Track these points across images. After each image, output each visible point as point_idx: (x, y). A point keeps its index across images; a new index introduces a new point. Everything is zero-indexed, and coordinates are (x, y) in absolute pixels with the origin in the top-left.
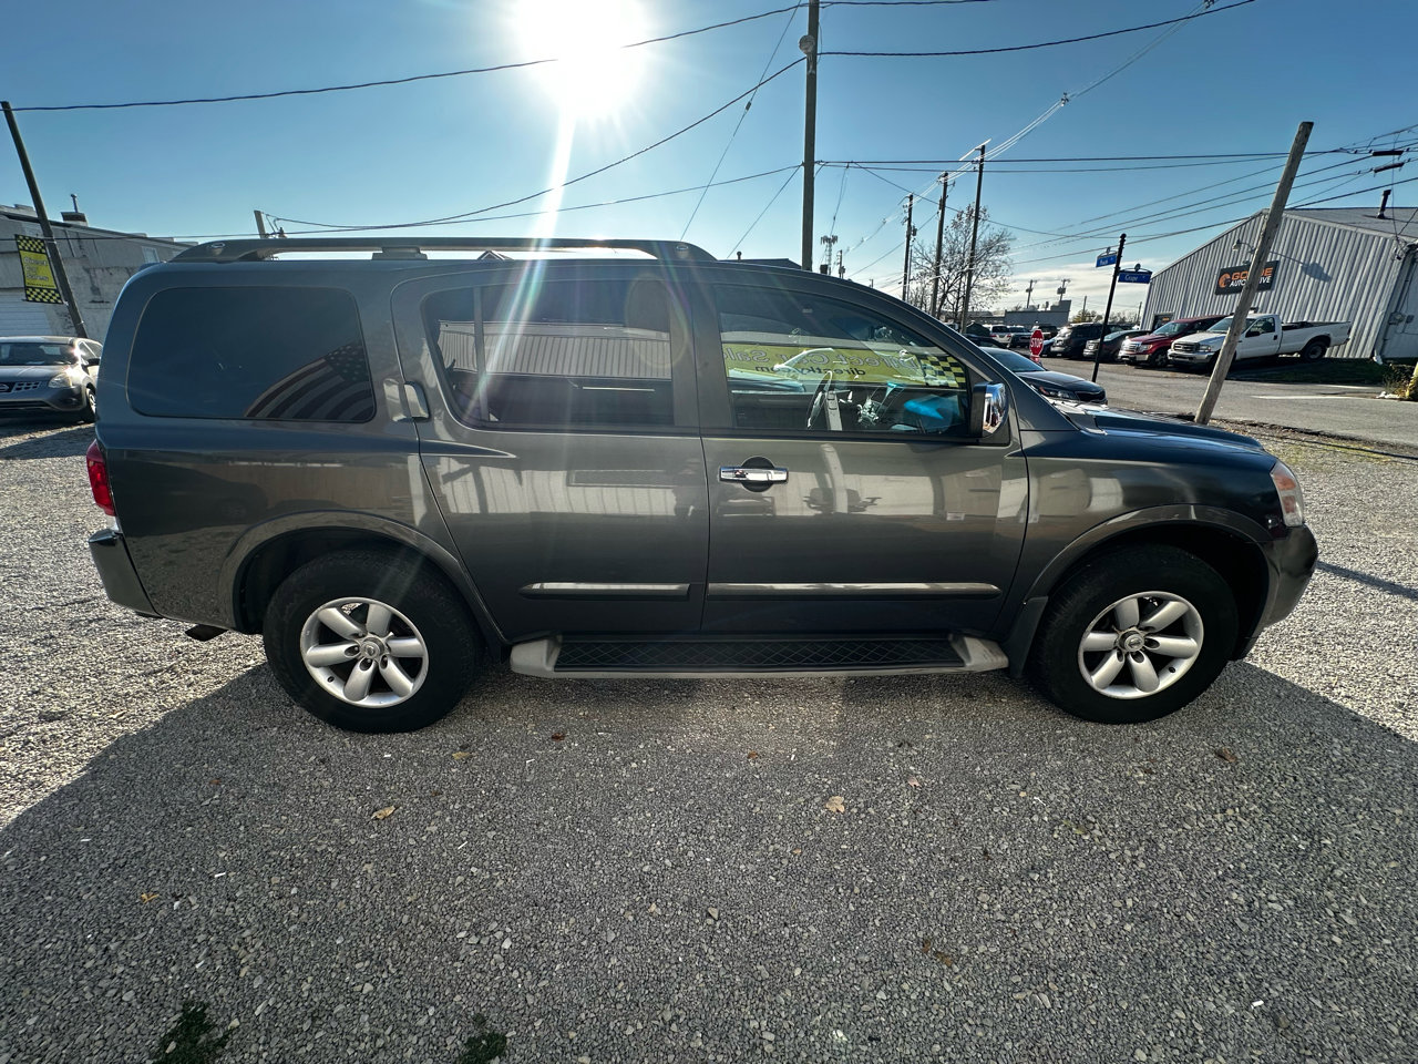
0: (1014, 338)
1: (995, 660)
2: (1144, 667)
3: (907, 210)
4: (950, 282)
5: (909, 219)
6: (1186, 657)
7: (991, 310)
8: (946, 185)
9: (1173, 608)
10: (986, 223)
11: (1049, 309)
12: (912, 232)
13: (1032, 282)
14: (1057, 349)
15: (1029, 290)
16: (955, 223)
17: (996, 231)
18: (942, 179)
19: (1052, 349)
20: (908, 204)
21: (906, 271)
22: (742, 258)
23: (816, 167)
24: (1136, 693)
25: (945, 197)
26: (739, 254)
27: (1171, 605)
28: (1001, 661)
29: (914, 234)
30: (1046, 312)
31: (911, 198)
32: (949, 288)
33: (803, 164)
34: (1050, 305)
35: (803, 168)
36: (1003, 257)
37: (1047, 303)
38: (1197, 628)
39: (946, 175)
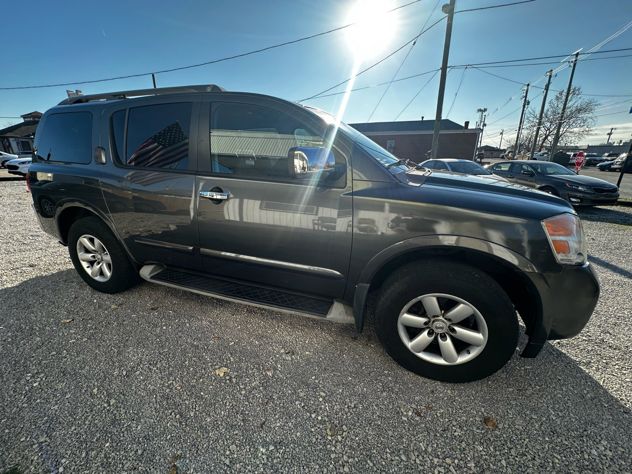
0: (588, 160)
1: (346, 318)
2: (447, 344)
3: (525, 92)
4: (551, 130)
5: (526, 97)
6: (478, 346)
7: (578, 145)
8: (550, 77)
9: (463, 309)
10: (579, 96)
11: (621, 144)
12: (527, 103)
13: (612, 129)
14: (615, 166)
15: (610, 134)
16: (557, 97)
17: (586, 100)
18: (548, 74)
19: (612, 167)
20: (526, 89)
21: (520, 124)
22: (424, 119)
23: (448, 69)
24: (441, 361)
25: (549, 83)
26: (423, 118)
27: (462, 305)
28: (350, 319)
29: (528, 104)
30: (619, 146)
31: (528, 85)
32: (550, 133)
33: (441, 69)
34: (623, 141)
35: (441, 70)
36: (590, 115)
37: (621, 141)
38: (483, 326)
39: (552, 71)
